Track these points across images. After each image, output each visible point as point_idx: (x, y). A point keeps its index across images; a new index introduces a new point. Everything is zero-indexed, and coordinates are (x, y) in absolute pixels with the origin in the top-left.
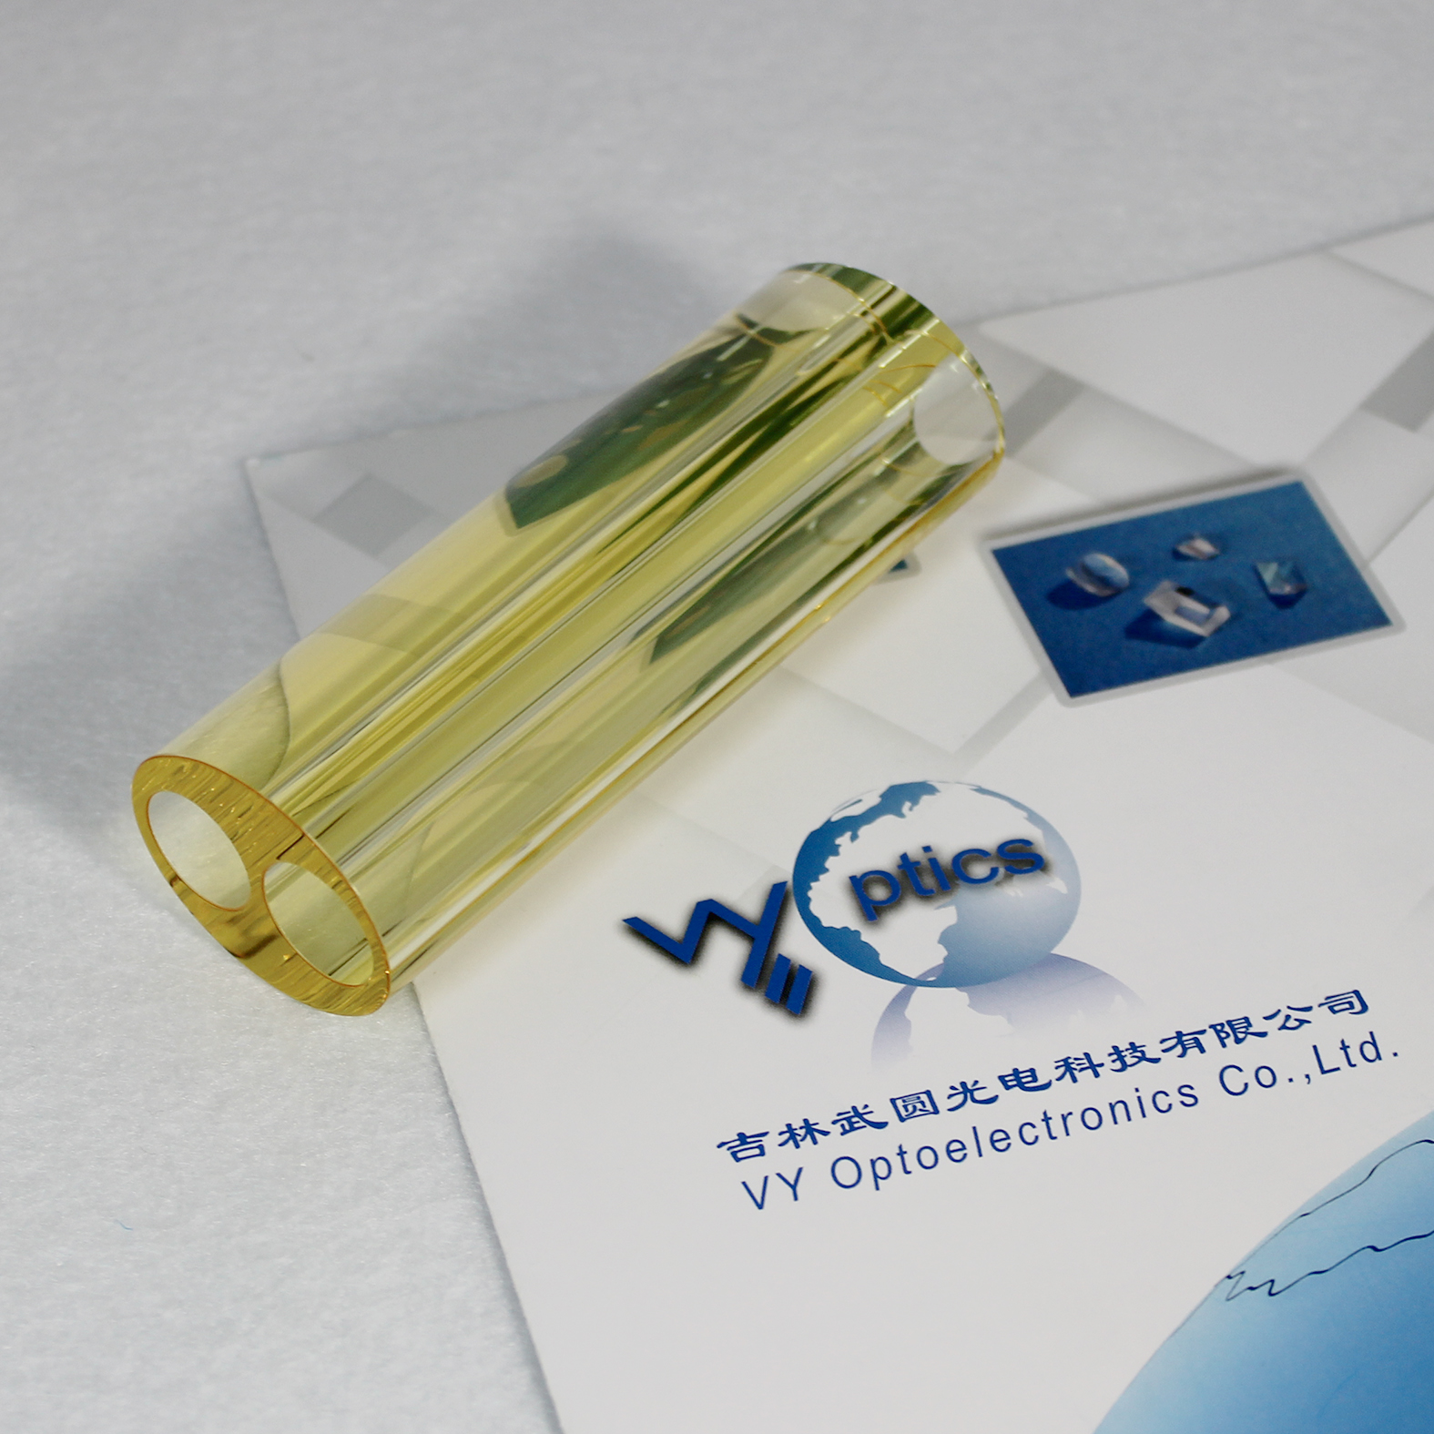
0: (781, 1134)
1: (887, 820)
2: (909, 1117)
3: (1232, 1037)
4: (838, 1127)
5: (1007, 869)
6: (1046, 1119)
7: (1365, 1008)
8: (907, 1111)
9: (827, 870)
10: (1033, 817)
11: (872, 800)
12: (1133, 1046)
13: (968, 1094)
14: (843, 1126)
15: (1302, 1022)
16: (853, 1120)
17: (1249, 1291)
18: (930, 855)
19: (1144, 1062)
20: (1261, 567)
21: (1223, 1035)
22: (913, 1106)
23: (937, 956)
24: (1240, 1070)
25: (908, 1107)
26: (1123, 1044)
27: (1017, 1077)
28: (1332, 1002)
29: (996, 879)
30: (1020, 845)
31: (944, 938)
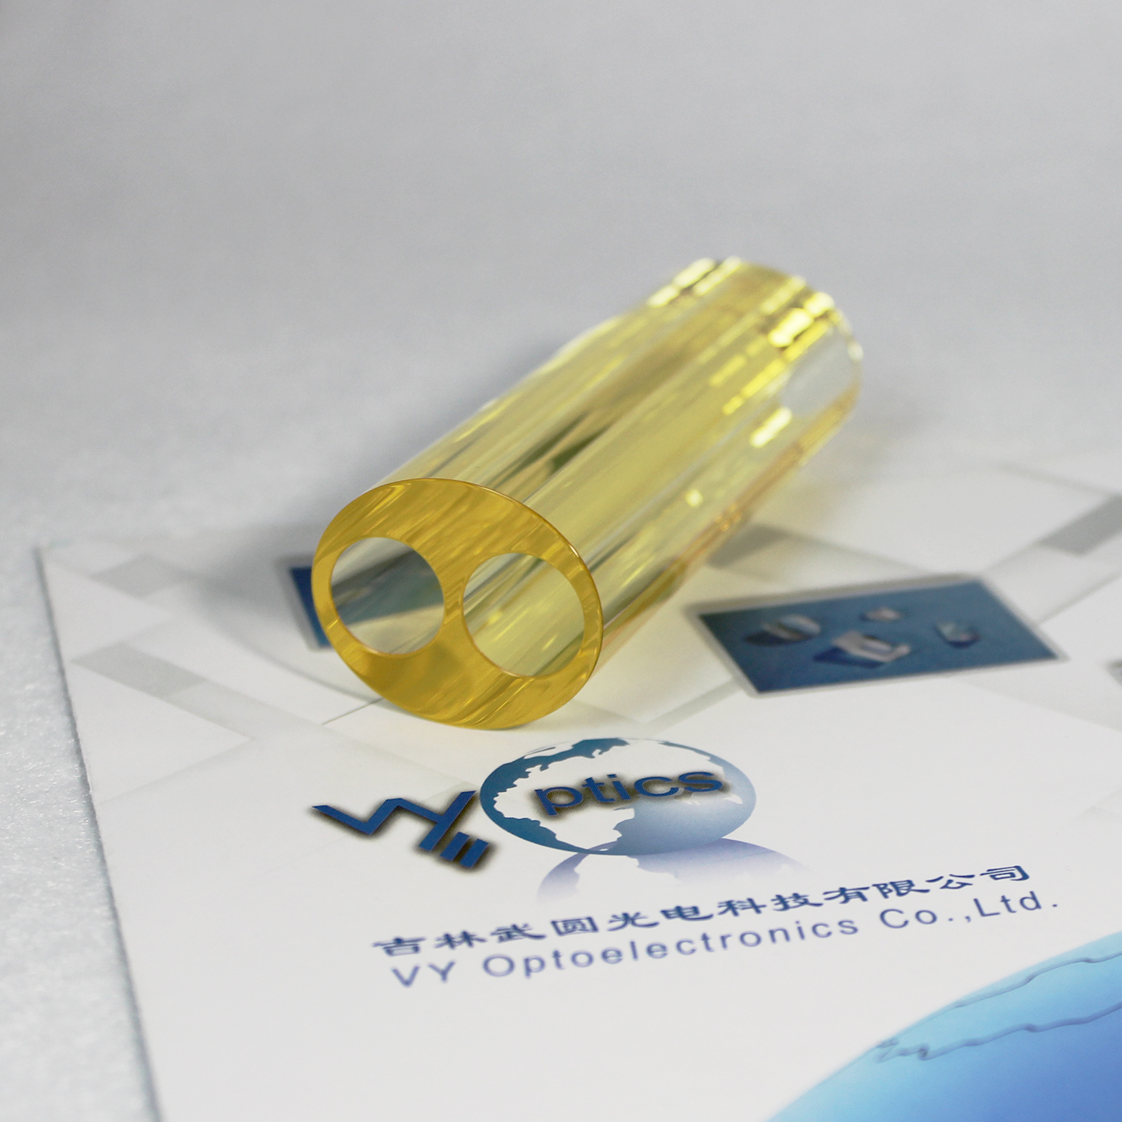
0: (438, 940)
1: (579, 760)
2: (568, 932)
3: (894, 893)
4: (496, 937)
5: (685, 788)
6: (705, 939)
7: (1025, 877)
8: (567, 929)
9: (515, 786)
10: (714, 759)
11: (568, 747)
12: (796, 896)
13: (630, 921)
14: (500, 937)
15: (963, 885)
16: (508, 934)
17: (900, 1056)
18: (615, 779)
19: (807, 905)
20: (940, 626)
21: (886, 891)
22: (573, 926)
24: (901, 912)
25: (567, 927)
26: (786, 894)
27: (679, 912)
28: (994, 874)
29: (674, 795)
30: (701, 775)
31: (619, 827)
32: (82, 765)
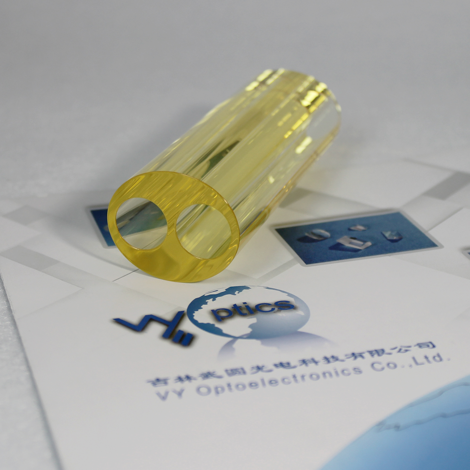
0: (175, 380)
1: (228, 296)
3: (377, 355)
4: (201, 378)
5: (278, 308)
6: (294, 377)
7: (434, 346)
9: (202, 308)
10: (289, 295)
11: (222, 290)
12: (333, 357)
13: (260, 369)
15: (406, 351)
16: (207, 375)
18: (246, 305)
19: (338, 361)
20: (384, 233)
21: (373, 354)
23: (249, 331)
25: (233, 372)
26: (329, 356)
27: (281, 365)
28: (420, 345)
29: (274, 311)
30: (285, 302)
31: (251, 326)
32: (8, 301)
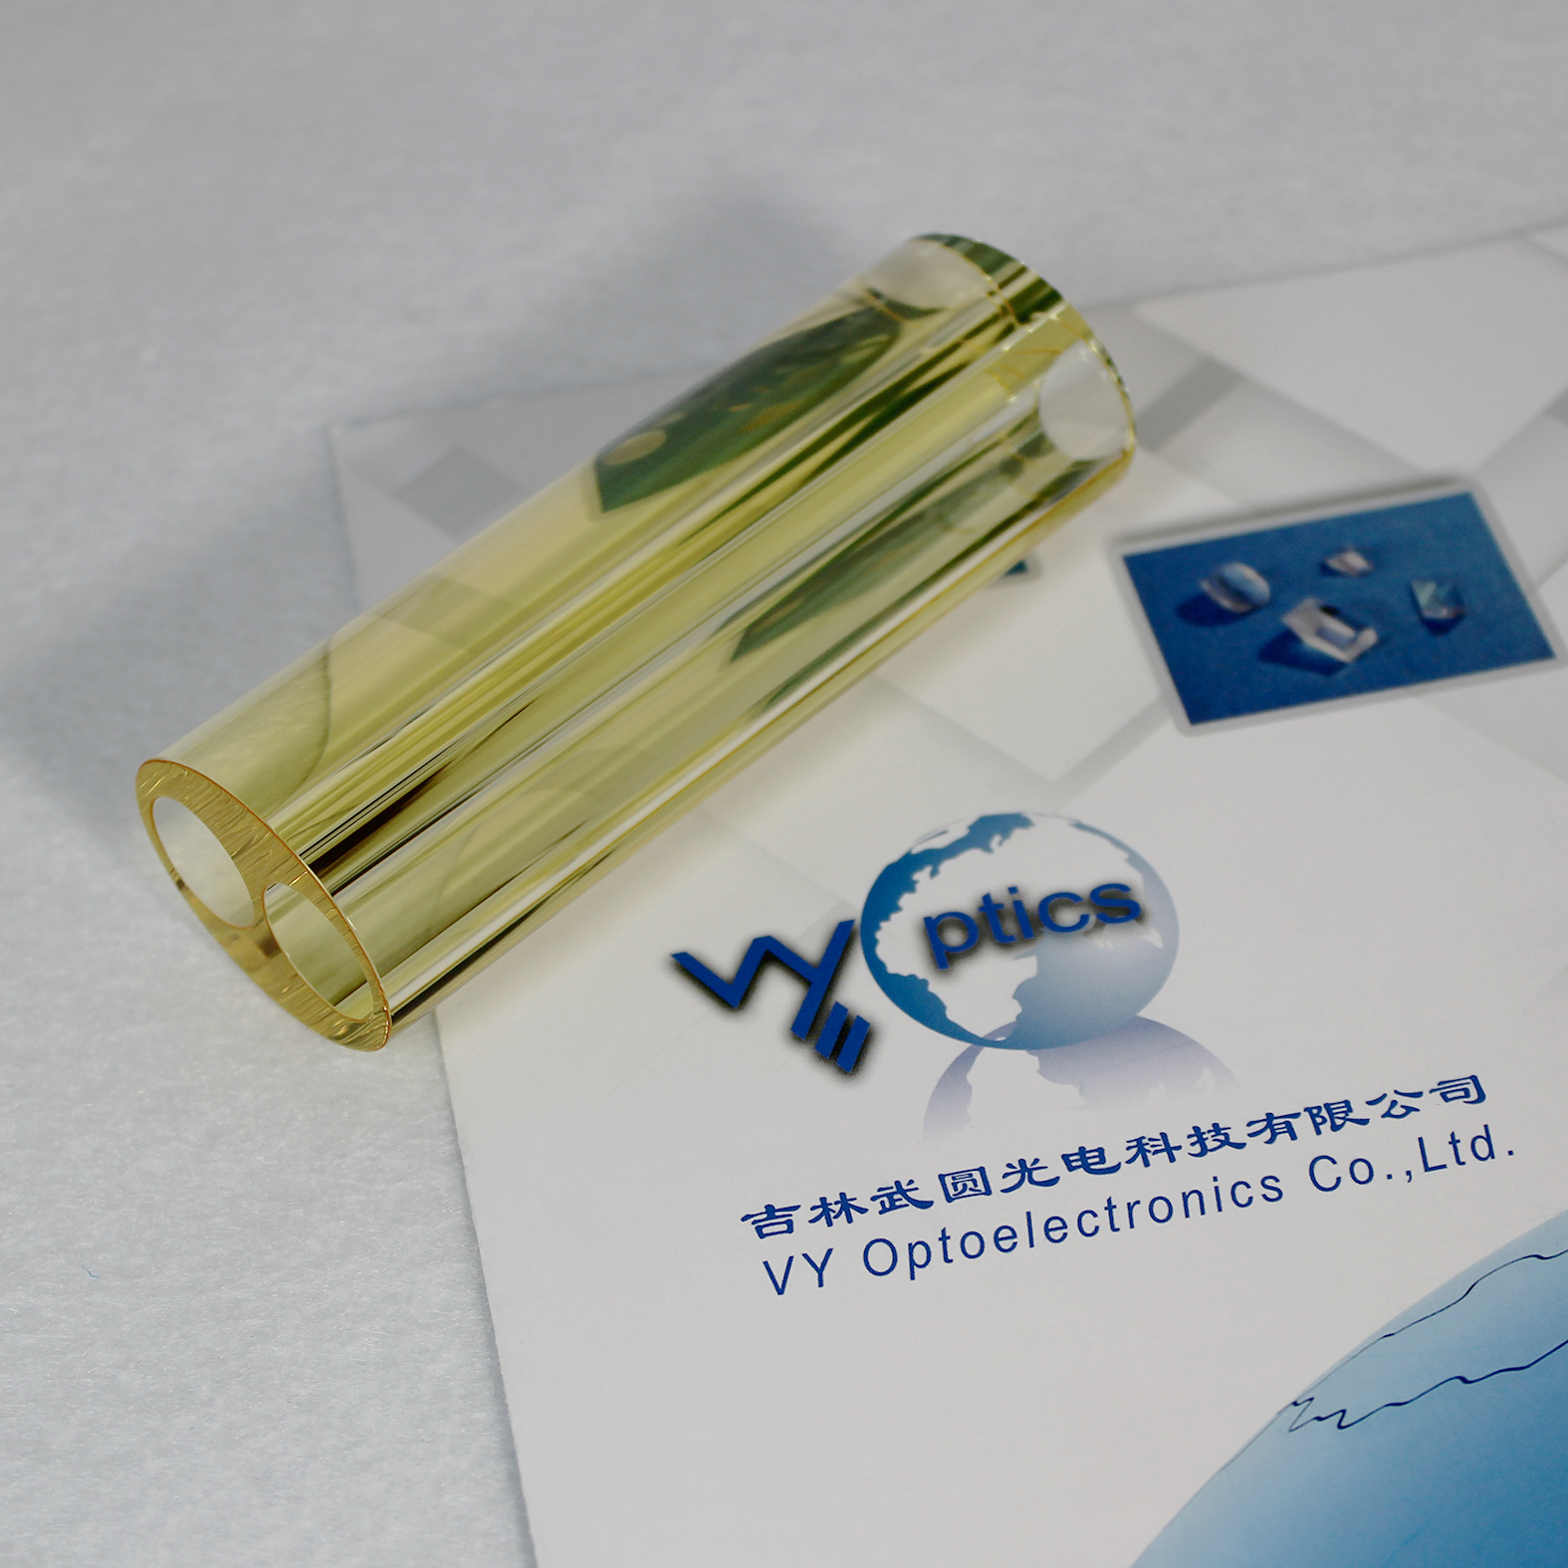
0: (813, 1208)
1: (973, 855)
3: (1329, 1123)
5: (1099, 917)
6: (1110, 1207)
7: (1481, 1097)
8: (956, 1189)
9: (900, 909)
10: (1134, 859)
11: (959, 831)
12: (1216, 1128)
13: (1027, 1174)
14: (882, 1203)
15: (1409, 1110)
16: (895, 1197)
17: (1315, 1421)
18: (1016, 897)
19: (1227, 1146)
20: (1416, 587)
21: (1319, 1120)
22: (962, 1185)
23: (1010, 1012)
25: (957, 1185)
26: (1205, 1125)
27: (1082, 1157)
28: (1445, 1091)
29: (1086, 927)
30: (1117, 890)
31: (1020, 993)
